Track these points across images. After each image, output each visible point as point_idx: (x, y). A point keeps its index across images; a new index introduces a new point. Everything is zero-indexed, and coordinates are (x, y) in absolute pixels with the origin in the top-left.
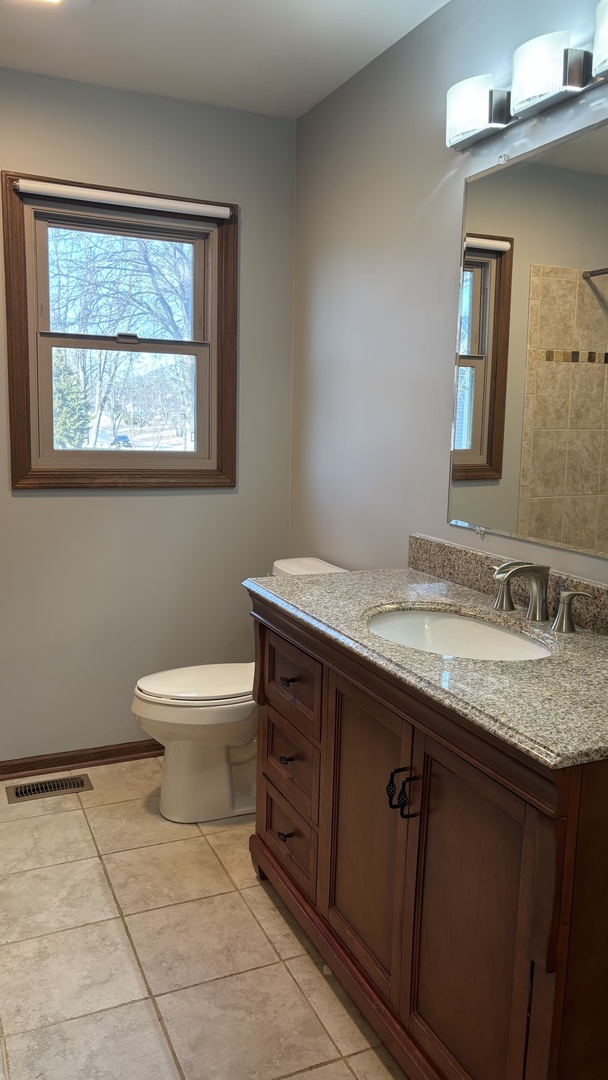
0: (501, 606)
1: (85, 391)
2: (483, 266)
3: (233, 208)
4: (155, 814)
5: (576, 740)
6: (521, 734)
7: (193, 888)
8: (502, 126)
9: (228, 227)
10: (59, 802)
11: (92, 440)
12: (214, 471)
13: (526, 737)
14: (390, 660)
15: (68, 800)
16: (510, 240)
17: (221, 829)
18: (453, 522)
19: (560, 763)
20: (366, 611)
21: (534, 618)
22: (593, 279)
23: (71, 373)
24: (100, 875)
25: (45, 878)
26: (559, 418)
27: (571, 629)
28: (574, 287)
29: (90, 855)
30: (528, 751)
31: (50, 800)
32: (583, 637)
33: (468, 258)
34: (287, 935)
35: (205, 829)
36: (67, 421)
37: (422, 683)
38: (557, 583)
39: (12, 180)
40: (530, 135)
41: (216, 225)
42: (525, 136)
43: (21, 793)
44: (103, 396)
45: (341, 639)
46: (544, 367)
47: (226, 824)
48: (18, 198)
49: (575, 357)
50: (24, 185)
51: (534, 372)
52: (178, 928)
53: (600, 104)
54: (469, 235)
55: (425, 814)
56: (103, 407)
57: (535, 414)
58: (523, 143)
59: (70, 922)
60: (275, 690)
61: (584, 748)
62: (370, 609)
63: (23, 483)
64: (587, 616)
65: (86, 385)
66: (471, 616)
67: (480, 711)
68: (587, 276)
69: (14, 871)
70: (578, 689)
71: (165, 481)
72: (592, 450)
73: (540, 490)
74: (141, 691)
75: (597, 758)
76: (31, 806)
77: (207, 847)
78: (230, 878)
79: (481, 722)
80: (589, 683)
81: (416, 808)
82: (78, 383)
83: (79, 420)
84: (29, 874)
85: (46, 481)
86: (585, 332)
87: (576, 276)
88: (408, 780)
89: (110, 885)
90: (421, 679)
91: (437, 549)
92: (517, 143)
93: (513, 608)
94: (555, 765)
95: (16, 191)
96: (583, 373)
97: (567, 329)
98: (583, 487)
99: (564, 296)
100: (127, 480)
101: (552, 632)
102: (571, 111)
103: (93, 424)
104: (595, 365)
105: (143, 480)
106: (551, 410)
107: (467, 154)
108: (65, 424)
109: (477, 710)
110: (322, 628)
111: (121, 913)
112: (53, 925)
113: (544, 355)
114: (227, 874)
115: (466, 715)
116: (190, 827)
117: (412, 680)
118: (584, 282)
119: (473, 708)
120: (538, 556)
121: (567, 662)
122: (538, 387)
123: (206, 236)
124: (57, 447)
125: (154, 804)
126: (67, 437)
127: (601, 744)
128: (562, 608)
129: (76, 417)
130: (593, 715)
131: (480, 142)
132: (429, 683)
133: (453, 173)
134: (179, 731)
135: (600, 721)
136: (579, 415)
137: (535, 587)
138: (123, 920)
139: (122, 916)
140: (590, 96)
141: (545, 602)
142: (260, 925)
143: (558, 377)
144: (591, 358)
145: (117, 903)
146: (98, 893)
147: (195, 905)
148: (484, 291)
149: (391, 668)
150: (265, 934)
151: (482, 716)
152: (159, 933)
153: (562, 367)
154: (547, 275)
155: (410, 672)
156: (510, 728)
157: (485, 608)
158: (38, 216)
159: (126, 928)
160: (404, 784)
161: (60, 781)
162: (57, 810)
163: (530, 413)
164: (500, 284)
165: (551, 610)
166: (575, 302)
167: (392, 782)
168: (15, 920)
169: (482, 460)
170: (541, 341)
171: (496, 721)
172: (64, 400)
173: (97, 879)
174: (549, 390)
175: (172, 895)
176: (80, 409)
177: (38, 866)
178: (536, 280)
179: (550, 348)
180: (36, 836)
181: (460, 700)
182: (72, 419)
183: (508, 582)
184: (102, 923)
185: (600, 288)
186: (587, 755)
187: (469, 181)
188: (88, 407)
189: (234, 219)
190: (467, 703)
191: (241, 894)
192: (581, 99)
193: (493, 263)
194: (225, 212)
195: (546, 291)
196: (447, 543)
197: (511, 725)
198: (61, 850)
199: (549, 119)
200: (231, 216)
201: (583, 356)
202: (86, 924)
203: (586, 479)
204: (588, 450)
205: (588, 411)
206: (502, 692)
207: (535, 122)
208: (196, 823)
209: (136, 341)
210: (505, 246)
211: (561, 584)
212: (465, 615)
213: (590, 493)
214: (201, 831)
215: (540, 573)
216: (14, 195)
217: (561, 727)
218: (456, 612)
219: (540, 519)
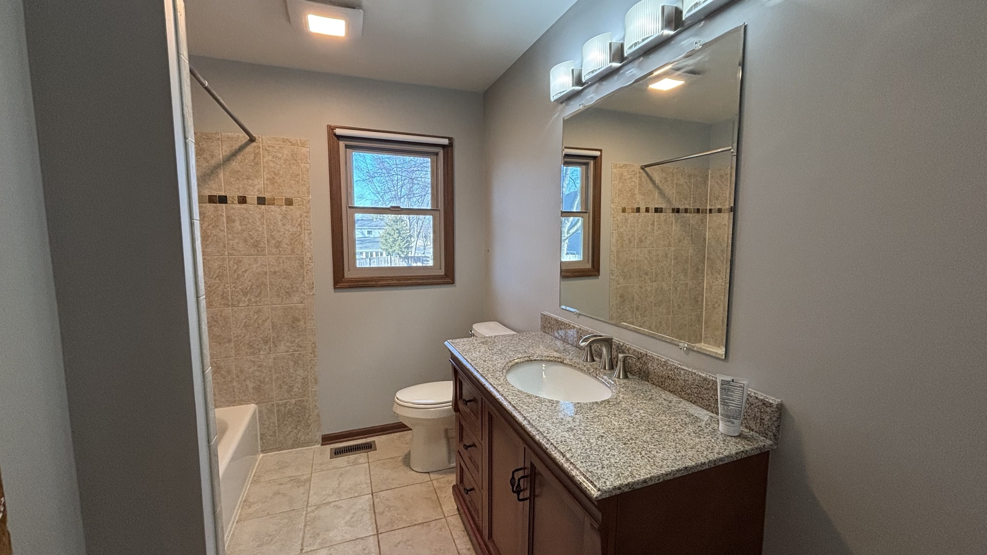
0: (587, 360)
1: (409, 229)
2: (587, 164)
3: (450, 139)
4: (407, 466)
5: (613, 474)
6: (578, 469)
7: (420, 516)
8: (580, 88)
9: (448, 149)
10: (356, 459)
11: (413, 252)
12: (443, 275)
13: (581, 472)
14: (510, 403)
15: (361, 457)
16: (600, 151)
17: (441, 476)
18: (564, 307)
19: (600, 496)
20: (507, 364)
21: (605, 368)
22: (647, 169)
23: (402, 221)
24: (370, 505)
25: (341, 507)
26: (630, 242)
27: (626, 377)
28: (636, 174)
29: (367, 492)
30: (581, 483)
31: (352, 457)
32: (631, 383)
33: (566, 160)
34: (469, 549)
35: (432, 476)
36: (401, 244)
37: (525, 421)
38: (618, 347)
39: (333, 129)
40: (596, 92)
41: (441, 148)
42: (593, 93)
43: (338, 453)
44: (418, 231)
45: (487, 385)
46: (621, 216)
47: (445, 473)
48: (336, 138)
49: (638, 210)
50: (339, 132)
51: (615, 219)
52: (408, 543)
53: (631, 72)
54: (566, 148)
55: (532, 498)
56: (418, 237)
57: (617, 241)
58: (592, 97)
59: (348, 537)
60: (461, 406)
61: (617, 483)
62: (510, 361)
63: (339, 285)
64: (635, 369)
65: (410, 226)
66: (569, 365)
67: (555, 447)
68: (643, 168)
69: (324, 502)
70: (623, 427)
71: (416, 281)
72: (649, 259)
73: (621, 281)
74: (397, 398)
75: (626, 490)
76: (342, 460)
77: (432, 488)
78: (442, 509)
79: (555, 455)
80: (630, 421)
81: (527, 494)
82: (407, 225)
83: (406, 242)
84: (332, 505)
85: (352, 284)
86: (643, 197)
87: (637, 167)
88: (522, 477)
89: (375, 512)
90: (525, 418)
91: (555, 322)
92: (589, 97)
93: (593, 360)
94: (596, 497)
95: (335, 134)
96: (643, 218)
97: (633, 195)
98: (645, 279)
99: (631, 178)
100: (395, 282)
101: (614, 379)
102: (616, 77)
103: (413, 244)
104: (650, 214)
105: (404, 282)
106: (626, 238)
107: (564, 104)
108: (400, 245)
109: (554, 446)
110: (478, 376)
111: (377, 532)
112: (339, 539)
113: (621, 210)
114: (441, 506)
115: (547, 449)
116: (424, 475)
117: (520, 418)
118: (642, 171)
119: (552, 444)
120: (606, 331)
121: (619, 403)
122: (618, 226)
123: (437, 154)
124: (358, 266)
125: (407, 461)
126: (401, 251)
127: (630, 480)
128: (620, 364)
129: (405, 241)
130: (629, 451)
131: (570, 97)
132: (529, 422)
133: (556, 115)
134: (418, 421)
135: (632, 456)
136: (641, 241)
137: (604, 350)
138: (378, 537)
139: (378, 534)
140: (626, 68)
141: (611, 361)
142: (454, 542)
143: (629, 221)
144: (647, 210)
145: (376, 525)
146: (367, 518)
147: (420, 527)
148: (587, 177)
149: (510, 408)
150: (457, 547)
151: (556, 451)
152: (396, 546)
153: (631, 216)
154: (621, 167)
155: (519, 412)
156: (571, 463)
157: (578, 360)
158: (347, 147)
159: (379, 542)
160: (519, 480)
161: (359, 445)
162: (355, 463)
163: (614, 241)
164: (595, 173)
165: (614, 363)
166: (637, 181)
167: (513, 478)
168: (318, 534)
169: (589, 266)
170: (619, 202)
171: (564, 457)
172: (399, 233)
173: (368, 508)
174: (624, 228)
175: (408, 520)
176: (407, 238)
177: (338, 499)
178: (615, 170)
179: (623, 206)
180: (340, 480)
181: (545, 437)
182: (403, 243)
183: (590, 345)
184: (366, 538)
185: (650, 173)
186: (619, 488)
187: (566, 118)
188: (411, 236)
189: (451, 145)
190: (548, 440)
191: (446, 520)
192: (621, 70)
193: (592, 163)
194: (446, 142)
195: (621, 175)
196: (560, 318)
197: (572, 461)
198: (352, 489)
199: (604, 83)
200: (449, 143)
201: (643, 209)
202: (357, 539)
203: (646, 274)
204: (647, 259)
205: (646, 238)
206: (572, 430)
207: (597, 84)
208: (428, 473)
209: (400, 209)
210: (597, 153)
211: (620, 349)
212: (566, 364)
213: (649, 282)
214: (430, 478)
215: (608, 342)
216: (334, 137)
217: (605, 462)
218: (561, 362)
219: (621, 296)
